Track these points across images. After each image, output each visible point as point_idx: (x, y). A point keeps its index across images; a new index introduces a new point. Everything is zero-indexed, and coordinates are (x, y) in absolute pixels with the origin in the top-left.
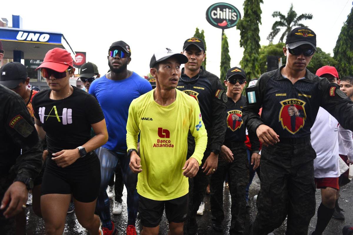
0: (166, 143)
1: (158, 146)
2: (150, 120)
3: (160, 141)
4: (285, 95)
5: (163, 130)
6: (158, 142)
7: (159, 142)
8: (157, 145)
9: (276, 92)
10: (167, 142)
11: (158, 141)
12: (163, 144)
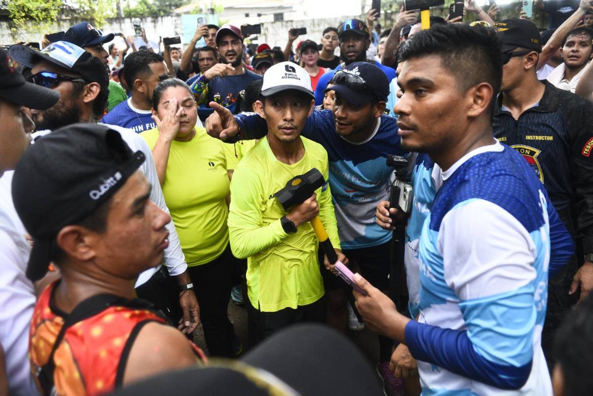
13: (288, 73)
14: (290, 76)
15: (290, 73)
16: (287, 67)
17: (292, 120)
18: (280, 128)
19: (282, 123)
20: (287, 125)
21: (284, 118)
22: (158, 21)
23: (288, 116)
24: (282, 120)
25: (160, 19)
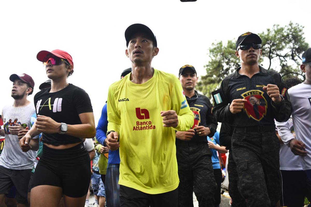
0: (146, 125)
1: (138, 129)
2: (127, 100)
3: (140, 123)
4: (244, 88)
5: (141, 110)
6: (137, 125)
7: (139, 125)
8: (137, 127)
9: (237, 87)
10: (148, 123)
11: (137, 123)
12: (143, 126)
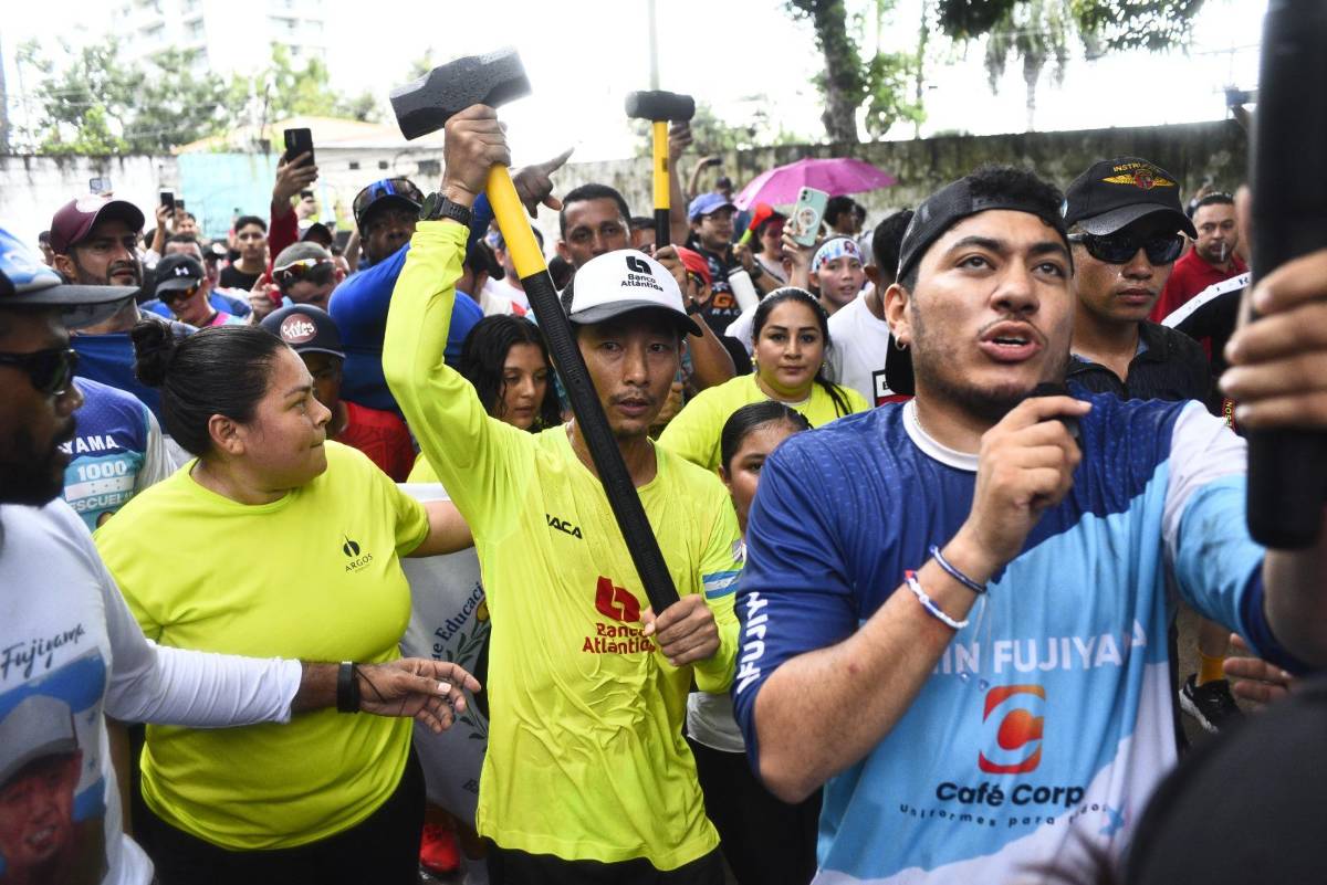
2: (573, 533)
13: (635, 274)
14: (640, 281)
15: (640, 275)
16: (631, 262)
17: (646, 383)
18: (615, 400)
19: (620, 389)
20: (633, 395)
21: (628, 378)
22: (109, 168)
23: (638, 373)
24: (619, 383)
25: (115, 162)
